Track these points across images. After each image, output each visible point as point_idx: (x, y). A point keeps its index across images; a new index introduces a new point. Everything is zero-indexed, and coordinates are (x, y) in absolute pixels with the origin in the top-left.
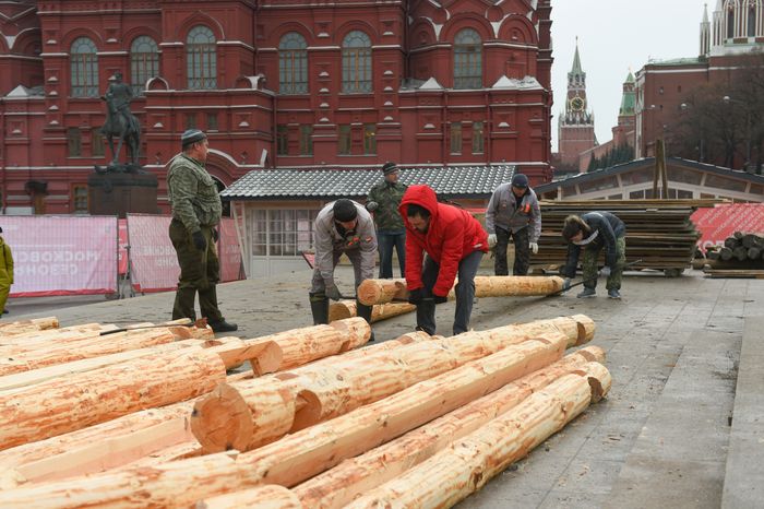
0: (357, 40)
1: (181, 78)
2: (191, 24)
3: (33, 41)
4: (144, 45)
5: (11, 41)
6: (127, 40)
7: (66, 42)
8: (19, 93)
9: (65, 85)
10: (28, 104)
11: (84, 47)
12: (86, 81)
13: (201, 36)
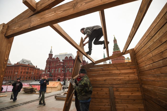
0: (70, 69)
1: (58, 72)
2: (59, 68)
3: (50, 69)
4: (57, 69)
5: (48, 69)
6: (55, 69)
7: (52, 69)
8: (48, 73)
9: (51, 72)
10: (49, 73)
11: (53, 70)
12: (53, 72)
13: (59, 69)
